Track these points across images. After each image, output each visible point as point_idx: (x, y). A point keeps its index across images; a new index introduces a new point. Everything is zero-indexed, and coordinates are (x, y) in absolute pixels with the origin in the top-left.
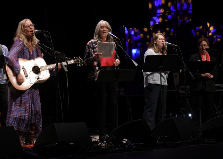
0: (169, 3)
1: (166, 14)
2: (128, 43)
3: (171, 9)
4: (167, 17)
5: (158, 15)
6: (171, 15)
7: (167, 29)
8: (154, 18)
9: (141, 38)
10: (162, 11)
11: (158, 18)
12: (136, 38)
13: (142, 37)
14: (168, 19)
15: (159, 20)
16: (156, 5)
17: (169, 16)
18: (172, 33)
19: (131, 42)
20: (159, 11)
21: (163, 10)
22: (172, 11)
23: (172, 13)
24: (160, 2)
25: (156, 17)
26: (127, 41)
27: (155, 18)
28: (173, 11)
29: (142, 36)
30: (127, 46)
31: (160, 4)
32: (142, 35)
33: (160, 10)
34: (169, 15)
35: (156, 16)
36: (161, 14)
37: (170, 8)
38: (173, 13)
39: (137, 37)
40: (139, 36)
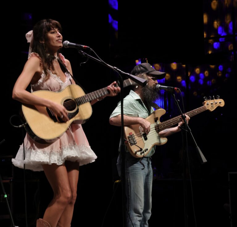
0: (216, 23)
1: (211, 41)
3: (219, 33)
4: (212, 45)
6: (219, 43)
7: (212, 66)
14: (213, 49)
17: (215, 44)
18: (219, 72)
22: (220, 36)
23: (221, 40)
28: (222, 35)
29: (168, 76)
34: (215, 41)
37: (216, 30)
38: (223, 39)
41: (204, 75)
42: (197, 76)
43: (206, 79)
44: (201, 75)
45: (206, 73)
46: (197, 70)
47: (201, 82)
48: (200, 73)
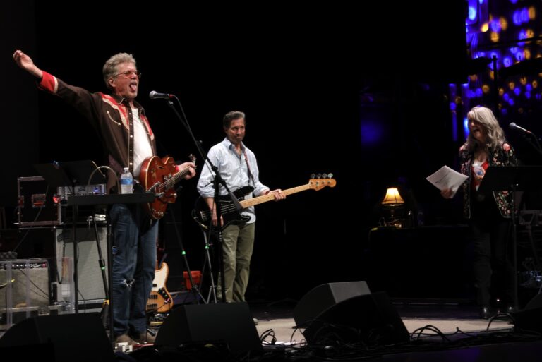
1: (539, 42)
2: (455, 106)
5: (520, 44)
8: (512, 49)
9: (484, 94)
10: (529, 34)
11: (522, 49)
12: (473, 93)
13: (485, 91)
15: (524, 54)
16: (516, 21)
19: (463, 103)
20: (522, 35)
21: (532, 34)
24: (525, 16)
25: (516, 49)
26: (454, 101)
27: (514, 50)
29: (486, 89)
30: (455, 112)
31: (526, 20)
32: (485, 87)
33: (525, 32)
35: (516, 46)
36: (528, 42)
39: (474, 91)
40: (479, 90)
41: (532, 86)
42: (523, 88)
43: (534, 91)
44: (528, 86)
45: (535, 83)
46: (523, 81)
47: (528, 95)
48: (527, 83)
